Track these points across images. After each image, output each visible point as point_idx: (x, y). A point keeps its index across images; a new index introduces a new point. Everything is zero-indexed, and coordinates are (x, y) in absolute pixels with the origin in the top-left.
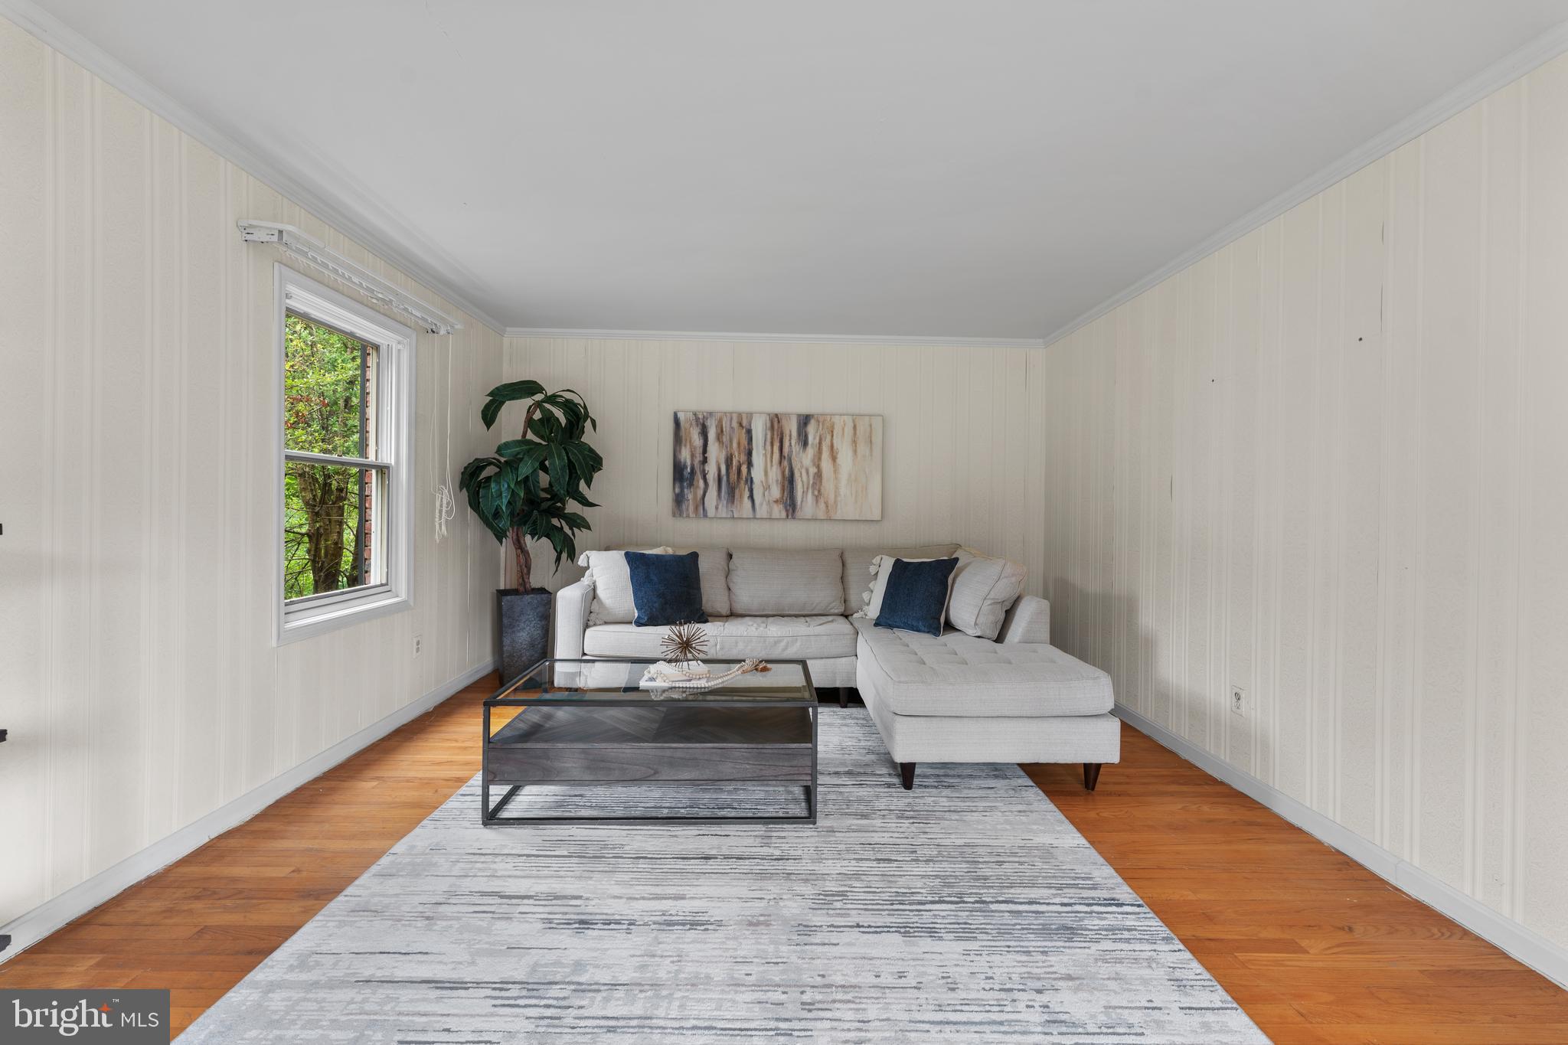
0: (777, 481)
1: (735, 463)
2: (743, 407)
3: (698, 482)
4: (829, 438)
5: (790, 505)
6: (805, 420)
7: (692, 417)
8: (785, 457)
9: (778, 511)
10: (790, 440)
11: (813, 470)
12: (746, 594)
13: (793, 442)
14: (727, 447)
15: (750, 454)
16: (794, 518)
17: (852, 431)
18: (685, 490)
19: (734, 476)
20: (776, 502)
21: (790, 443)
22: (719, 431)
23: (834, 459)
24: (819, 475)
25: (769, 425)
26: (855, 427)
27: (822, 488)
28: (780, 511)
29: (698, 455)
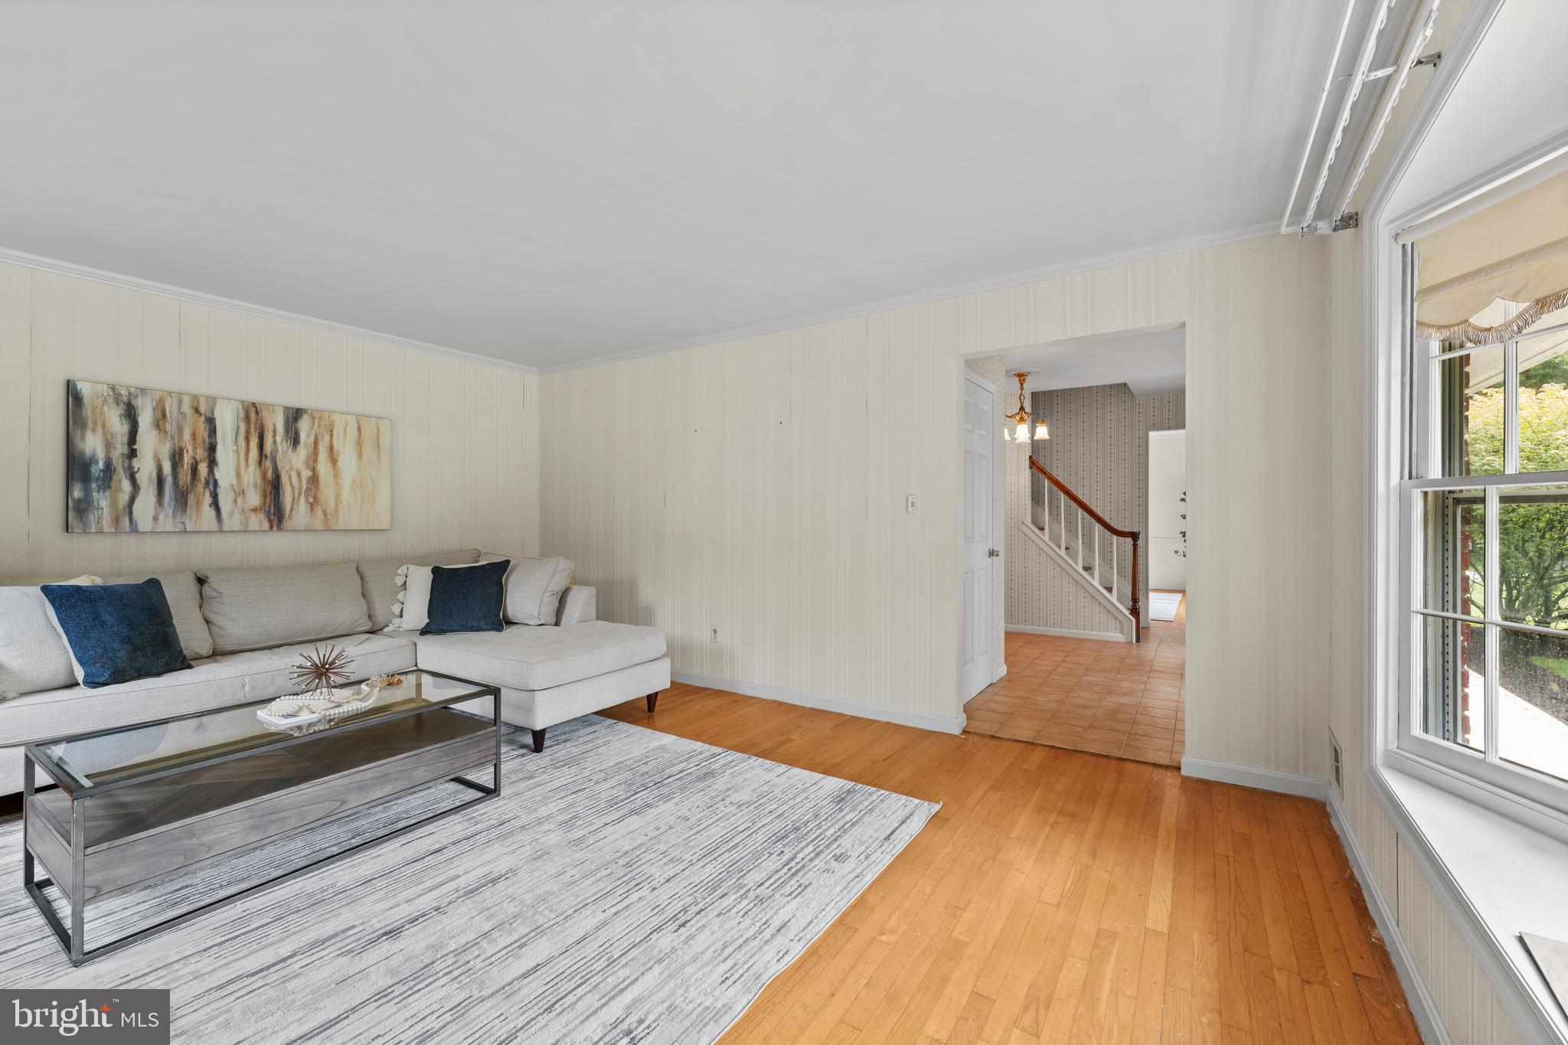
0: (255, 485)
1: (187, 459)
2: (200, 385)
3: (120, 482)
4: (327, 438)
5: (275, 513)
6: (294, 415)
7: (105, 390)
8: (266, 457)
9: (258, 521)
10: (274, 436)
11: (306, 473)
12: (235, 627)
13: (279, 439)
14: (173, 438)
15: (212, 449)
16: (280, 528)
17: (356, 433)
18: (95, 494)
19: (185, 476)
20: (255, 510)
21: (275, 440)
22: (160, 416)
23: (334, 461)
24: (314, 479)
25: (242, 414)
26: (359, 429)
27: (319, 494)
28: (261, 522)
29: (119, 446)
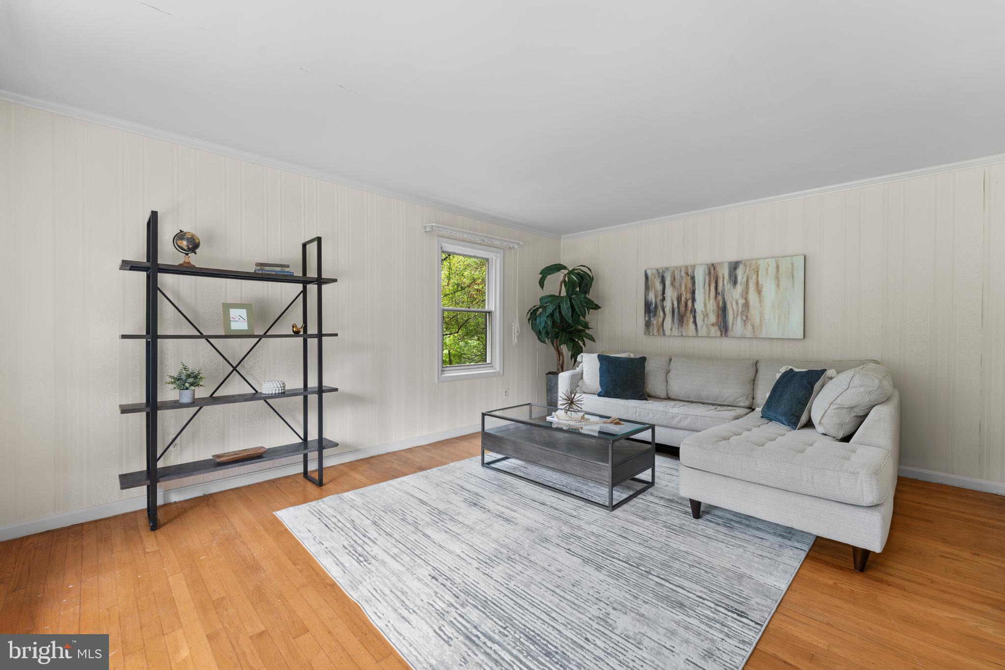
0: (713, 310)
1: (683, 299)
2: (690, 262)
3: (659, 313)
4: (754, 277)
5: (724, 327)
6: (734, 266)
7: (655, 272)
8: (719, 293)
9: (715, 331)
10: (723, 281)
11: (741, 301)
12: (677, 386)
13: (726, 282)
14: (678, 289)
15: (693, 293)
16: (726, 336)
17: (775, 270)
18: (652, 318)
19: (682, 308)
20: (713, 325)
21: (724, 283)
22: (673, 279)
23: (759, 291)
24: (746, 305)
25: (707, 271)
26: (778, 267)
27: (749, 315)
28: (716, 332)
29: (659, 296)
